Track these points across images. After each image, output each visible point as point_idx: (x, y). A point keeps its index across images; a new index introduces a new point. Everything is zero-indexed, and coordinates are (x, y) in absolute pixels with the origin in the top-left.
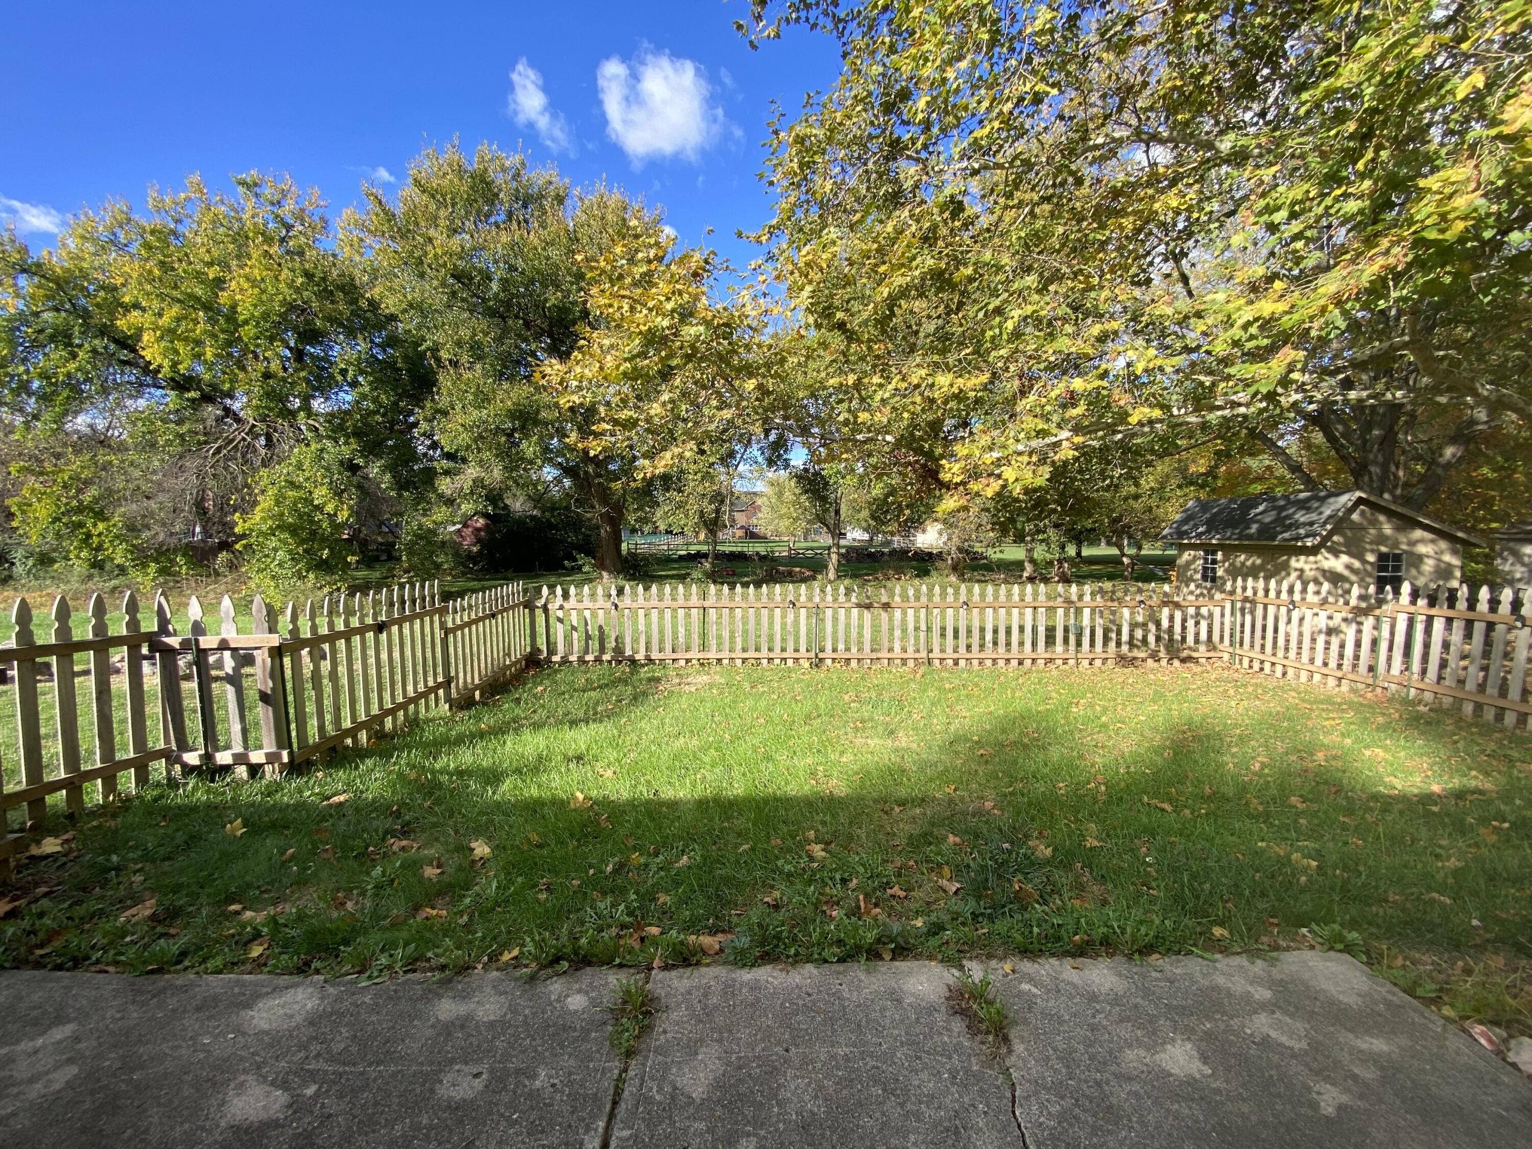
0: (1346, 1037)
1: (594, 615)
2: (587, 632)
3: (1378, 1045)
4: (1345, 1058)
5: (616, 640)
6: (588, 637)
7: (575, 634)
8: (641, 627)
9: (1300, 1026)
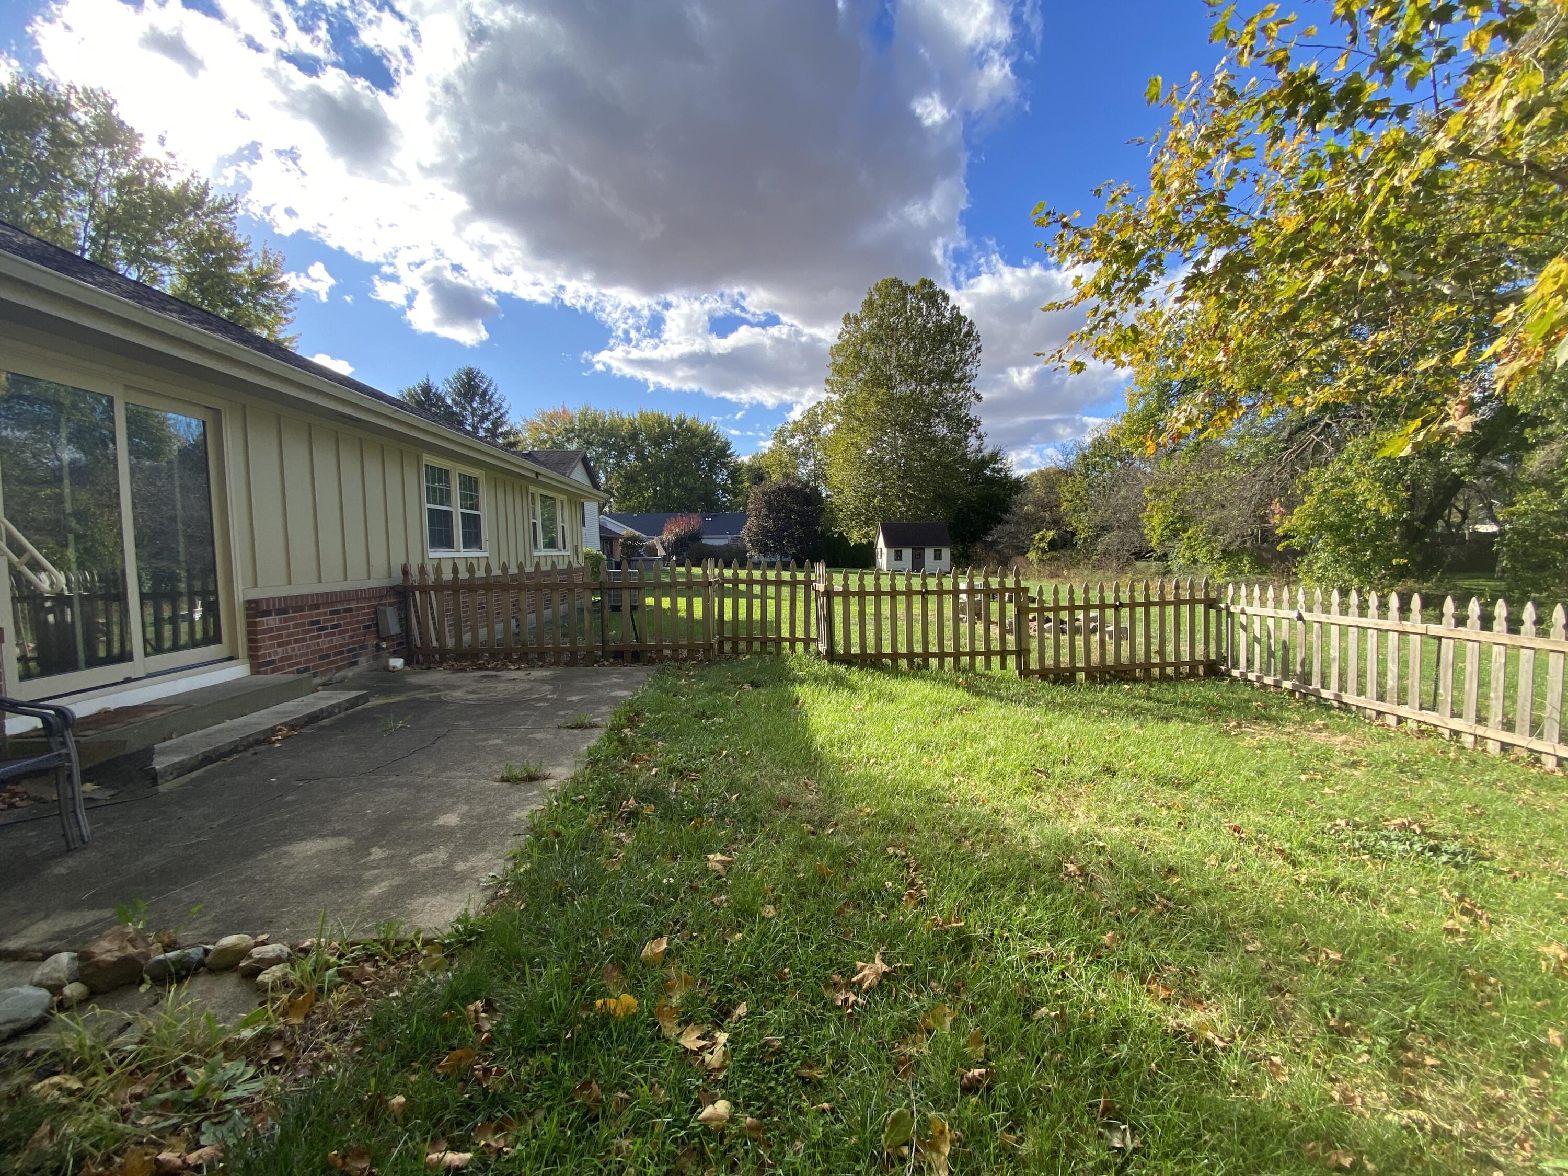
0: (397, 881)
1: (1277, 626)
2: (1269, 647)
3: (376, 891)
4: (388, 872)
5: (1303, 664)
6: (1271, 654)
7: (1257, 647)
8: (1334, 653)
9: (423, 868)
